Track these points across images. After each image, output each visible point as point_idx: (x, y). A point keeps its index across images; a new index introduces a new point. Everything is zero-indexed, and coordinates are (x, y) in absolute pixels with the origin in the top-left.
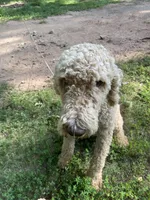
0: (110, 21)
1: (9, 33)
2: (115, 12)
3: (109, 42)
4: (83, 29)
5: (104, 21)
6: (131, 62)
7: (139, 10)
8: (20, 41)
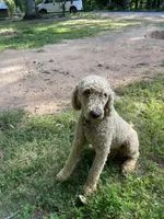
0: (104, 48)
1: (9, 61)
2: (107, 39)
3: (107, 68)
4: (81, 57)
5: (98, 48)
6: (130, 86)
7: (129, 37)
8: (23, 70)
